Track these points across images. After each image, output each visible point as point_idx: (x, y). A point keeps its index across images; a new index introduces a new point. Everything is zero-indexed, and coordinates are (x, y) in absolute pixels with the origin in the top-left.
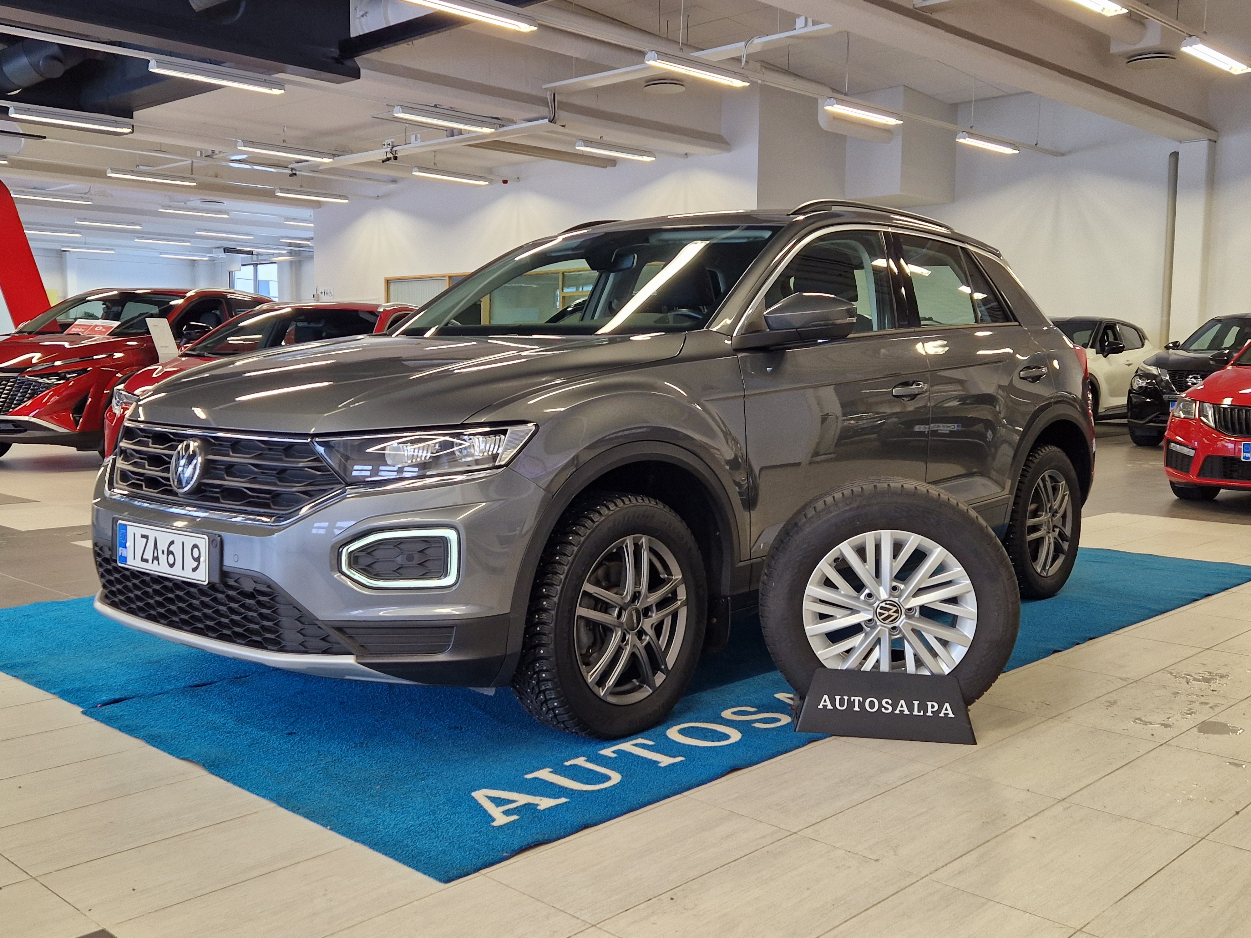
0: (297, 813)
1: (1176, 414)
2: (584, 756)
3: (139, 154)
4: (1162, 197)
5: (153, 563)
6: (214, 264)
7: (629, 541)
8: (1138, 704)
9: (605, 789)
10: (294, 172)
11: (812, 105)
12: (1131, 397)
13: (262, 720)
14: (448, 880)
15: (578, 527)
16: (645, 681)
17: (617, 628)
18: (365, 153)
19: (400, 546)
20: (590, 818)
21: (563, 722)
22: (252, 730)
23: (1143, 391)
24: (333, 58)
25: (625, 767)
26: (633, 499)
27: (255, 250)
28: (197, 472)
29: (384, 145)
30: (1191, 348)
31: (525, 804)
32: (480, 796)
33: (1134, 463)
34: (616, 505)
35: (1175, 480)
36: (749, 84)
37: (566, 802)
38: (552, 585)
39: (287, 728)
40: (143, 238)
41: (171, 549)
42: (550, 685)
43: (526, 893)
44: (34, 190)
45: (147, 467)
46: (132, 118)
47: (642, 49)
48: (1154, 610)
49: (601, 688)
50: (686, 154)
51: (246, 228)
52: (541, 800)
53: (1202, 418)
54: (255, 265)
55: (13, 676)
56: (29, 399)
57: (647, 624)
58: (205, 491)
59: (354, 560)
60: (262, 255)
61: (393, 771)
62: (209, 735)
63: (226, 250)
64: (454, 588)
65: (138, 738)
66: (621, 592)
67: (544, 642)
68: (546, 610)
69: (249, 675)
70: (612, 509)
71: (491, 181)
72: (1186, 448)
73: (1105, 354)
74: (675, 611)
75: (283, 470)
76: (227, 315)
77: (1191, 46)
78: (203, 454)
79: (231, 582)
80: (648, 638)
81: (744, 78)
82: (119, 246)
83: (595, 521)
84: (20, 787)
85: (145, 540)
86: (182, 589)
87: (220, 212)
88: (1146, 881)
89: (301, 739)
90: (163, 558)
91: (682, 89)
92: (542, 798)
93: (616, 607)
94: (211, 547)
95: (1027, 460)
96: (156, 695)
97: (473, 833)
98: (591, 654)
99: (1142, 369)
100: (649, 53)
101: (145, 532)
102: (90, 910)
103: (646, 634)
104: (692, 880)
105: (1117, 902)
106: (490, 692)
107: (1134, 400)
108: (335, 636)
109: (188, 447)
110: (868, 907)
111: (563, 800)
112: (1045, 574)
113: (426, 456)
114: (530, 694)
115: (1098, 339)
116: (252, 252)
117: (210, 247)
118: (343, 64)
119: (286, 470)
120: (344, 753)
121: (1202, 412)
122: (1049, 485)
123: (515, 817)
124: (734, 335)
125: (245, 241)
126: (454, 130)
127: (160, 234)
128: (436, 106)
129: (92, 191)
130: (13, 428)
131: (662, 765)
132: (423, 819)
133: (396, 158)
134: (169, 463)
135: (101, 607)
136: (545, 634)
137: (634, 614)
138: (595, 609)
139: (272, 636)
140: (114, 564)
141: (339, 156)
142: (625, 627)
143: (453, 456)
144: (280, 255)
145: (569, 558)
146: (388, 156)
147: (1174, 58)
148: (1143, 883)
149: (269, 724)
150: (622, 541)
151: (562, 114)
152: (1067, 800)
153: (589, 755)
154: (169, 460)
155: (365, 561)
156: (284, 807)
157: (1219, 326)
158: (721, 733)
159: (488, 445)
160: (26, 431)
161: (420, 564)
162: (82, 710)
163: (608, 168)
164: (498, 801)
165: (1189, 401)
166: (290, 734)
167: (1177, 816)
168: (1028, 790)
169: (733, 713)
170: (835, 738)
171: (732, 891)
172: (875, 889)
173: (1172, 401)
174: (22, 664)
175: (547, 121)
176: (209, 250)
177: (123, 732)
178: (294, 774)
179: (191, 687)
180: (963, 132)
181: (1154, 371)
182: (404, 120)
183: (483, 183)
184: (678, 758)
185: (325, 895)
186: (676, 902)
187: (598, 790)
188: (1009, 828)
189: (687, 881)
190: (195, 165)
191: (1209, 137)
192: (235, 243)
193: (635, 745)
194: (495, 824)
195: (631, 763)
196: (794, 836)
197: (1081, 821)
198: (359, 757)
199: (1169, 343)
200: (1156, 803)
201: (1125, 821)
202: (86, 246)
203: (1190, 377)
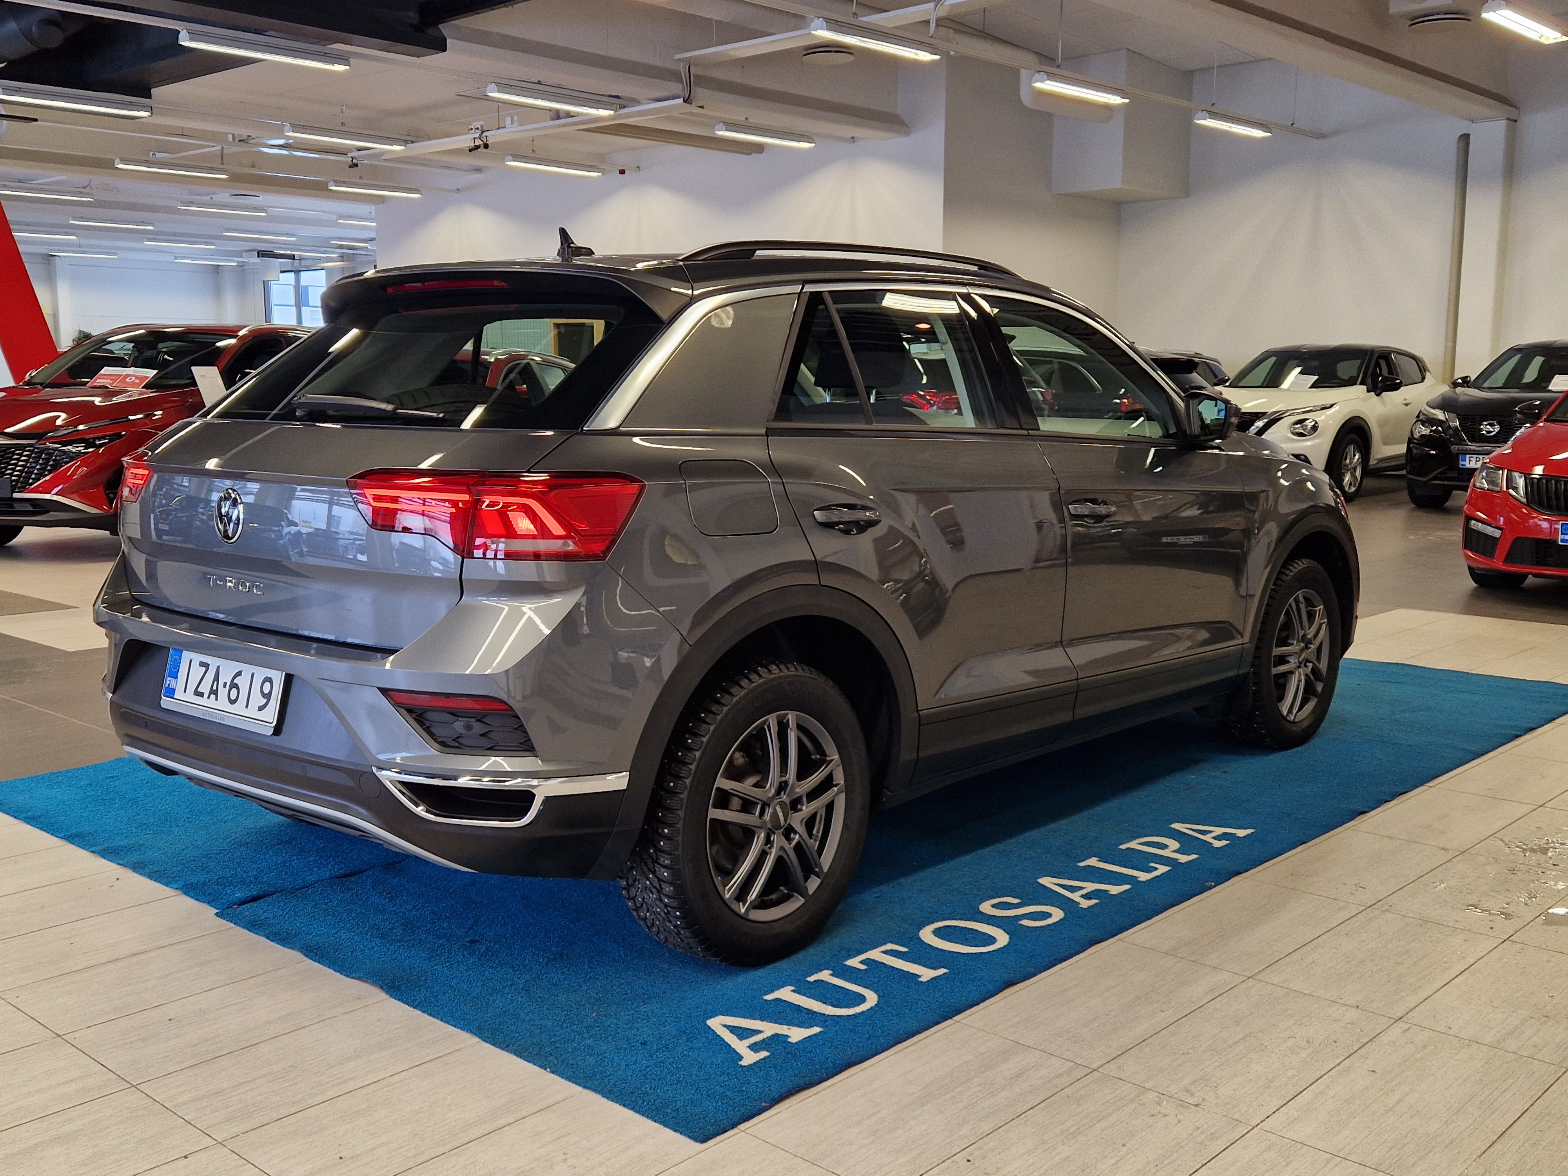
0: (507, 1051)
1: (1478, 483)
2: (828, 969)
3: (156, 139)
4: (1448, 192)
6: (243, 270)
9: (863, 1012)
10: (355, 161)
11: (1013, 76)
12: (1411, 448)
13: (435, 923)
14: (704, 1139)
18: (447, 140)
20: (852, 1054)
22: (426, 938)
23: (1425, 440)
24: (412, 25)
25: (880, 984)
27: (297, 254)
29: (472, 129)
30: (1485, 386)
31: (773, 1035)
32: (717, 1023)
33: (1418, 535)
35: (1473, 565)
36: (939, 57)
37: (821, 1032)
39: (467, 933)
40: (154, 240)
43: (797, 1155)
44: (19, 184)
46: (149, 96)
47: (802, 13)
48: (1472, 752)
50: (853, 138)
51: (287, 228)
52: (790, 1030)
53: (1511, 491)
54: (297, 272)
55: (118, 864)
56: (50, 472)
60: (305, 259)
61: (607, 992)
63: (261, 254)
65: (294, 949)
69: (404, 861)
71: (603, 171)
72: (1489, 527)
73: (1378, 392)
77: (1495, 11)
81: (931, 48)
82: (124, 249)
84: (170, 1020)
87: (256, 209)
88: (1510, 1126)
89: (487, 949)
91: (850, 58)
92: (790, 1027)
96: (299, 889)
97: (721, 1076)
99: (1425, 412)
100: (816, 20)
104: (987, 1135)
105: (1480, 1156)
107: (1415, 451)
110: (1197, 1167)
111: (816, 1030)
115: (1370, 372)
116: (294, 255)
117: (239, 249)
118: (423, 32)
120: (543, 967)
121: (1510, 483)
123: (764, 1054)
125: (286, 243)
126: (560, 113)
127: (175, 235)
128: (539, 83)
129: (93, 185)
130: (31, 509)
131: (922, 979)
133: (486, 146)
141: (412, 142)
144: (329, 260)
146: (477, 144)
147: (1469, 20)
149: (444, 929)
151: (700, 93)
152: (1402, 1019)
153: (834, 967)
157: (1518, 356)
158: (985, 934)
160: (47, 512)
162: (216, 911)
163: (754, 155)
164: (741, 1033)
165: (1492, 468)
166: (473, 942)
167: (1534, 1039)
168: (1358, 1007)
169: (993, 906)
170: (1120, 940)
171: (1036, 1149)
172: (1201, 1143)
173: (1462, 454)
174: (126, 847)
175: (681, 101)
176: (239, 254)
177: (273, 941)
178: (491, 998)
179: (339, 878)
180: (1203, 110)
181: (1440, 415)
182: (498, 101)
183: (595, 174)
184: (939, 970)
185: (565, 1160)
186: (973, 1164)
187: (853, 1015)
188: (1343, 1058)
189: (981, 1137)
190: (225, 151)
191: (1510, 117)
192: (272, 245)
193: (885, 952)
194: (743, 1063)
195: (885, 977)
196: (1096, 1075)
197: (1425, 1047)
198: (562, 973)
199: (1456, 377)
200: (1508, 1021)
201: (1475, 1047)
202: (82, 249)
203: (1485, 423)
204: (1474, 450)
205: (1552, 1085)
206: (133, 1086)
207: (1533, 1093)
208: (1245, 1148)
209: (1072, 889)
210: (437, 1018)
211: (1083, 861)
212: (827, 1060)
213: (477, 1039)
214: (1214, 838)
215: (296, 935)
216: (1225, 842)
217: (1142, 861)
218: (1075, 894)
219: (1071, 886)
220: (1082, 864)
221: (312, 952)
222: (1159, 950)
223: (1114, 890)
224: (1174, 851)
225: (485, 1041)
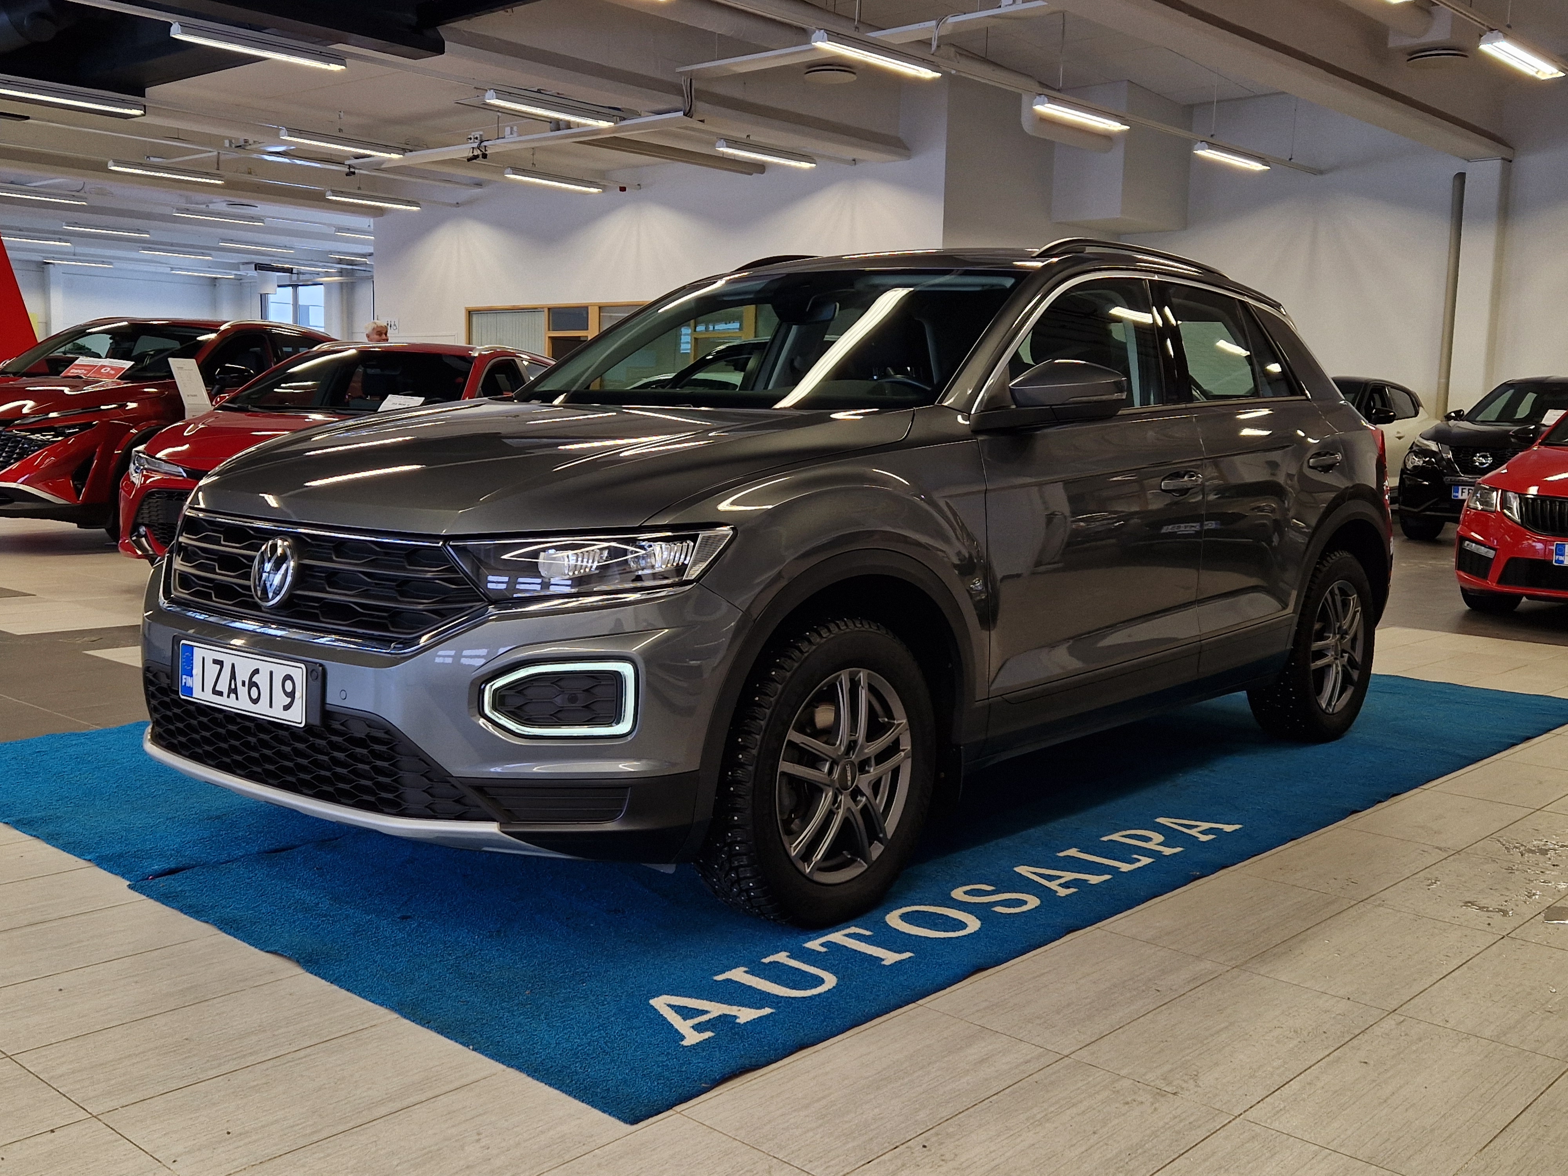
0: (428, 1028)
1: (1472, 505)
2: (785, 951)
3: (150, 142)
5: (228, 696)
6: (241, 283)
7: (844, 677)
8: (1465, 882)
9: (819, 994)
10: (352, 170)
11: (1015, 102)
12: (1404, 479)
13: (366, 898)
14: (634, 1121)
15: (783, 659)
16: (860, 853)
17: (828, 788)
18: (444, 148)
19: (559, 683)
20: (805, 1035)
21: (759, 907)
22: (354, 913)
23: (1419, 471)
24: (410, 26)
25: (840, 966)
26: (850, 624)
27: (296, 268)
28: (289, 579)
29: (471, 139)
30: (1478, 419)
31: (720, 1016)
32: (661, 1003)
33: (1410, 563)
34: (829, 631)
35: (1467, 586)
36: (940, 75)
37: (772, 1013)
38: (750, 733)
39: (399, 909)
40: (150, 249)
41: (254, 679)
42: (745, 861)
43: (736, 1138)
44: (12, 186)
45: (217, 571)
46: (144, 96)
47: (804, 26)
48: (1466, 758)
49: (806, 864)
50: (854, 160)
51: (285, 240)
52: (740, 1010)
53: (1505, 511)
54: (295, 286)
55: (32, 835)
57: (864, 782)
58: (299, 605)
59: (500, 701)
60: (303, 274)
61: (544, 970)
62: (299, 919)
63: (259, 267)
64: (629, 738)
65: (207, 922)
66: (832, 741)
67: (739, 806)
68: (741, 765)
69: (341, 837)
70: (824, 636)
71: (604, 188)
72: (1483, 548)
74: (896, 766)
75: (406, 581)
76: (272, 355)
77: (1492, 43)
78: (296, 558)
79: (336, 725)
80: (864, 799)
81: (934, 67)
82: (119, 258)
83: (804, 651)
84: (61, 990)
85: (218, 667)
86: (267, 732)
87: (252, 218)
88: (1513, 1121)
89: (419, 926)
90: (243, 691)
91: (853, 77)
92: (740, 1008)
93: (827, 761)
94: (310, 679)
95: (1316, 569)
96: (223, 863)
97: (659, 1056)
98: (794, 819)
99: (1418, 444)
100: (817, 32)
101: (219, 657)
102: (174, 1161)
103: (863, 795)
104: (945, 1121)
105: (1481, 1150)
106: (669, 869)
107: (1408, 482)
108: (473, 797)
109: (274, 547)
110: (1174, 1157)
111: (767, 1011)
112: (1331, 710)
113: (591, 567)
114: (718, 871)
115: (1364, 404)
116: (292, 269)
117: (236, 262)
118: (422, 34)
119: (409, 581)
120: (477, 944)
121: (1505, 503)
122: (1338, 598)
123: (708, 1034)
124: (973, 412)
125: (284, 256)
126: (560, 122)
127: (172, 245)
128: (539, 91)
129: (87, 188)
131: (886, 963)
132: (592, 1036)
133: (485, 156)
134: (250, 567)
135: (152, 749)
136: (740, 796)
137: (849, 769)
138: (799, 763)
139: (390, 796)
140: (174, 696)
141: (411, 151)
142: (837, 786)
143: (627, 567)
144: (327, 274)
145: (772, 699)
146: (475, 153)
147: (1466, 56)
148: (1510, 1123)
149: (374, 904)
150: (835, 677)
151: (700, 106)
152: (1396, 1012)
153: (792, 949)
154: (251, 564)
155: (515, 701)
156: (409, 1019)
157: (1511, 391)
158: (955, 919)
159: (672, 554)
160: (12, 501)
161: (586, 707)
162: (128, 883)
163: (755, 175)
164: (686, 1013)
165: (1486, 489)
166: (404, 918)
167: (1537, 1033)
168: (1349, 999)
169: (966, 893)
170: (1099, 928)
171: (999, 1136)
172: (1178, 1132)
173: (1455, 485)
174: (42, 819)
175: (681, 114)
176: (236, 266)
177: (186, 914)
178: (417, 974)
179: (267, 853)
180: (1202, 141)
181: (1433, 446)
182: (499, 109)
183: (595, 190)
184: (904, 954)
185: (478, 1141)
186: (929, 1150)
187: (809, 997)
188: (1333, 1049)
189: (940, 1122)
190: (222, 157)
191: (1504, 156)
192: (270, 258)
193: (848, 935)
194: (685, 1043)
195: (846, 959)
196: (1067, 1061)
197: (1420, 1040)
198: (498, 950)
199: (1449, 411)
200: (1509, 1016)
201: (1473, 1040)
202: (76, 257)
203: (1478, 455)
204: (1467, 482)
205: (1556, 1080)
206: (8, 1056)
207: (1536, 1087)
208: (1226, 1138)
209: (1050, 878)
210: (355, 993)
211: (1062, 851)
212: (777, 1040)
213: (396, 1016)
214: (1200, 832)
215: (212, 907)
216: (1211, 837)
217: (1125, 853)
218: (1053, 882)
219: (1049, 875)
220: (1061, 854)
221: (226, 924)
222: (1139, 938)
223: (1094, 879)
224: (1158, 844)
225: (405, 1017)
